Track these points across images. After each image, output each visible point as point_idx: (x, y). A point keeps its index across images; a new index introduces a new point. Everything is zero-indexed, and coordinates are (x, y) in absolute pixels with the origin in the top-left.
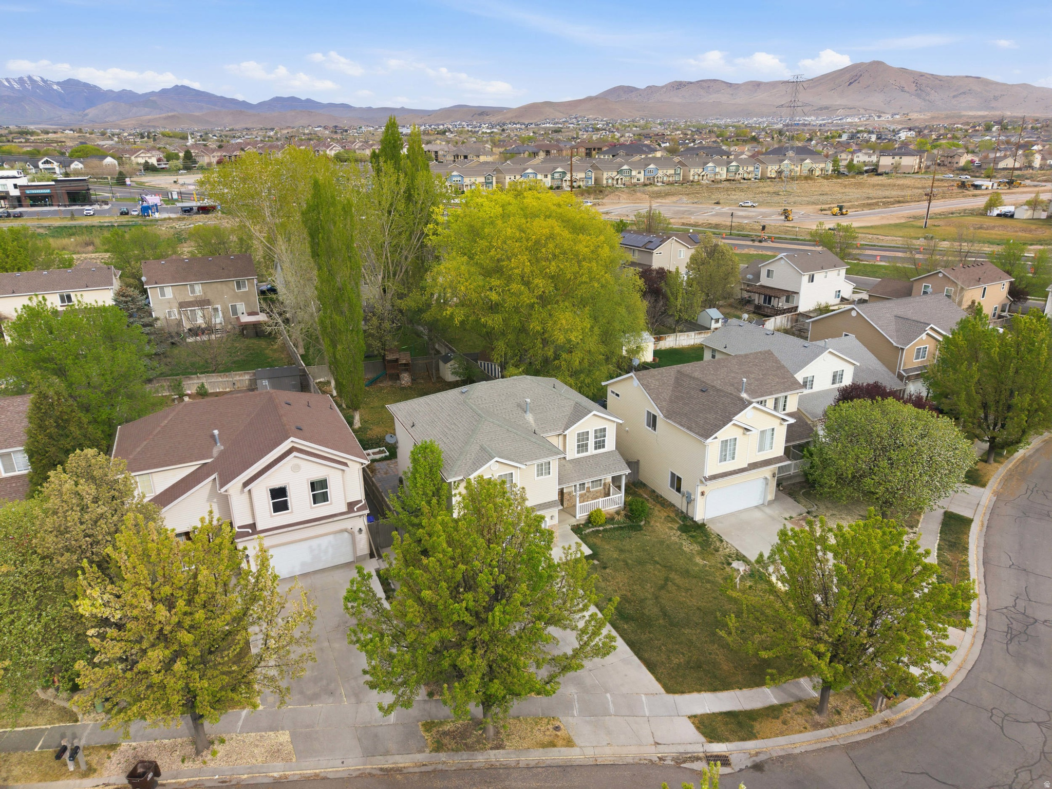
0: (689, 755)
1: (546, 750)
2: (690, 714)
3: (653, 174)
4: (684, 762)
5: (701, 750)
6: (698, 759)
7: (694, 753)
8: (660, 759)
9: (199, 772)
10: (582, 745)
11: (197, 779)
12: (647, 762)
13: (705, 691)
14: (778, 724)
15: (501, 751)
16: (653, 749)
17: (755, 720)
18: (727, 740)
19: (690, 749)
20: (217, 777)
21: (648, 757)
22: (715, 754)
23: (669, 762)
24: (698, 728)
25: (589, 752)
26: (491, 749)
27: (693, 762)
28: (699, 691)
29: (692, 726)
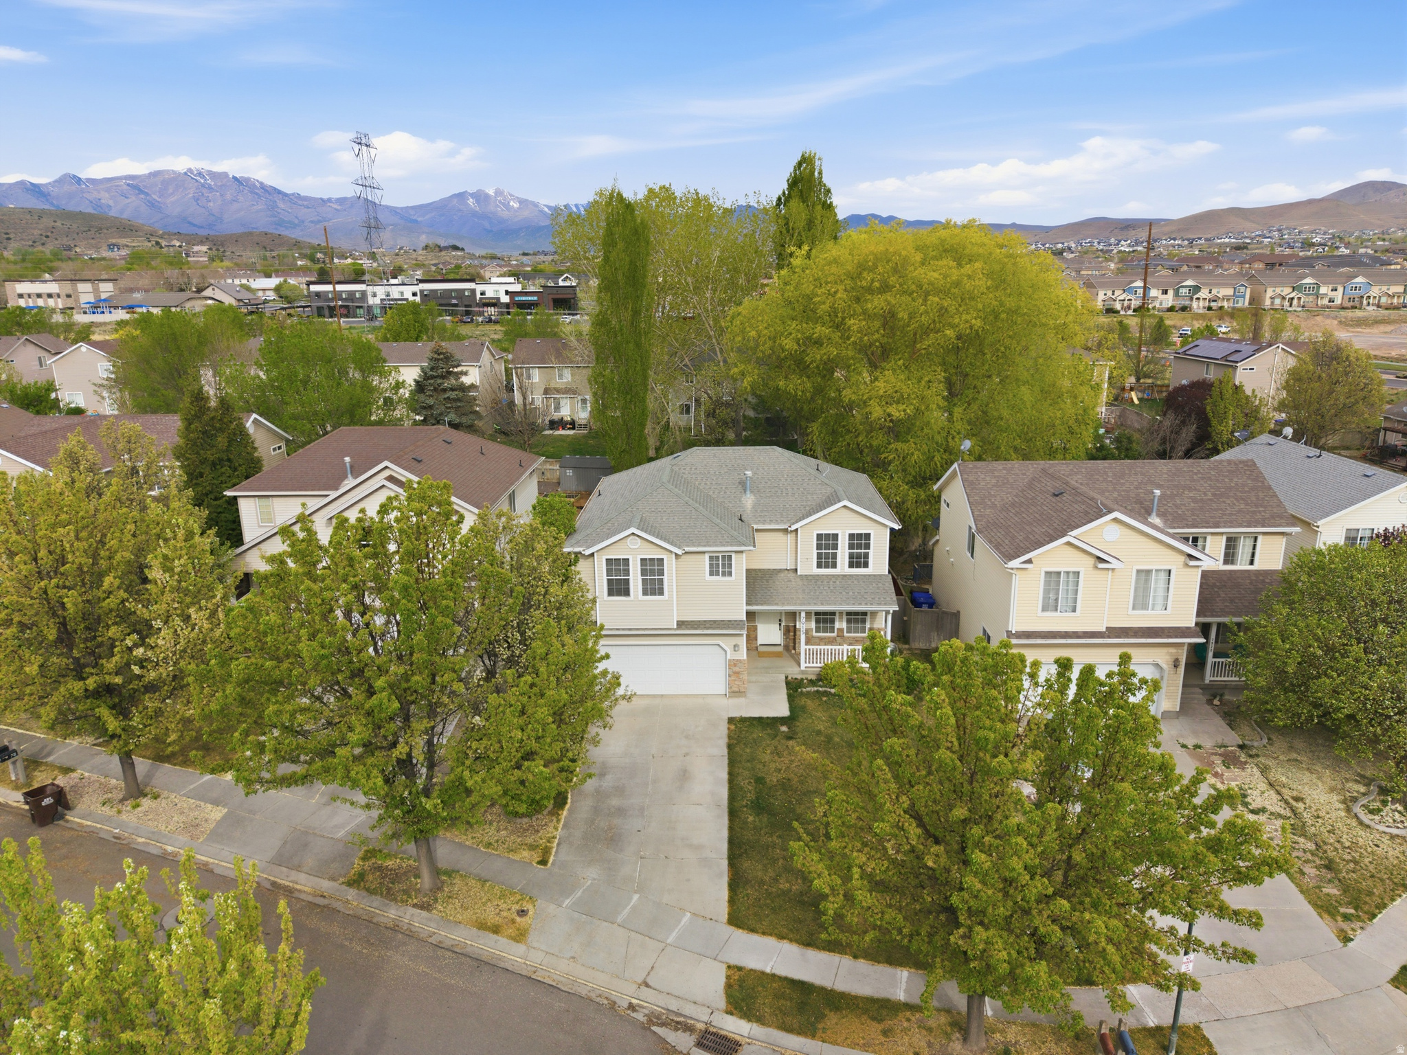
0: (681, 1019)
1: (481, 933)
2: (733, 962)
3: (1362, 292)
4: (663, 1025)
5: (705, 1018)
6: (689, 1029)
7: (691, 1018)
8: (631, 1007)
9: (108, 820)
10: (535, 944)
11: (99, 826)
12: (606, 1002)
13: (791, 940)
14: (875, 1028)
15: (424, 913)
16: (631, 989)
17: (837, 1009)
18: (760, 1020)
19: (689, 1010)
20: (117, 831)
21: (614, 995)
22: (723, 1033)
23: (640, 1017)
24: (728, 986)
25: (536, 958)
26: (415, 906)
27: (676, 1029)
28: (781, 937)
29: (723, 980)
